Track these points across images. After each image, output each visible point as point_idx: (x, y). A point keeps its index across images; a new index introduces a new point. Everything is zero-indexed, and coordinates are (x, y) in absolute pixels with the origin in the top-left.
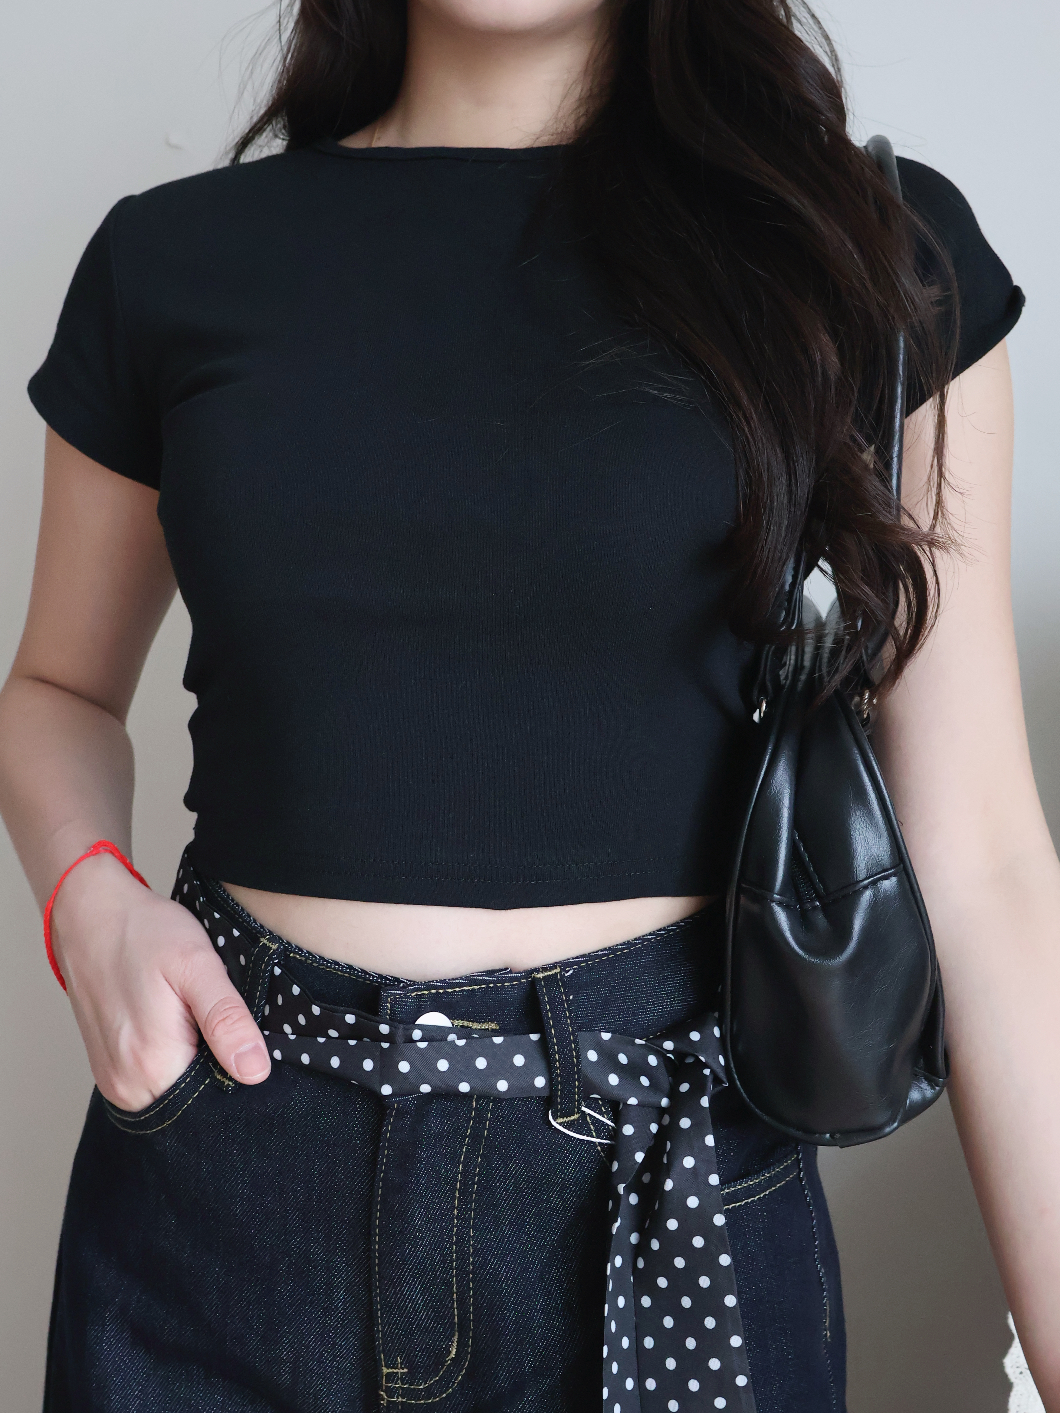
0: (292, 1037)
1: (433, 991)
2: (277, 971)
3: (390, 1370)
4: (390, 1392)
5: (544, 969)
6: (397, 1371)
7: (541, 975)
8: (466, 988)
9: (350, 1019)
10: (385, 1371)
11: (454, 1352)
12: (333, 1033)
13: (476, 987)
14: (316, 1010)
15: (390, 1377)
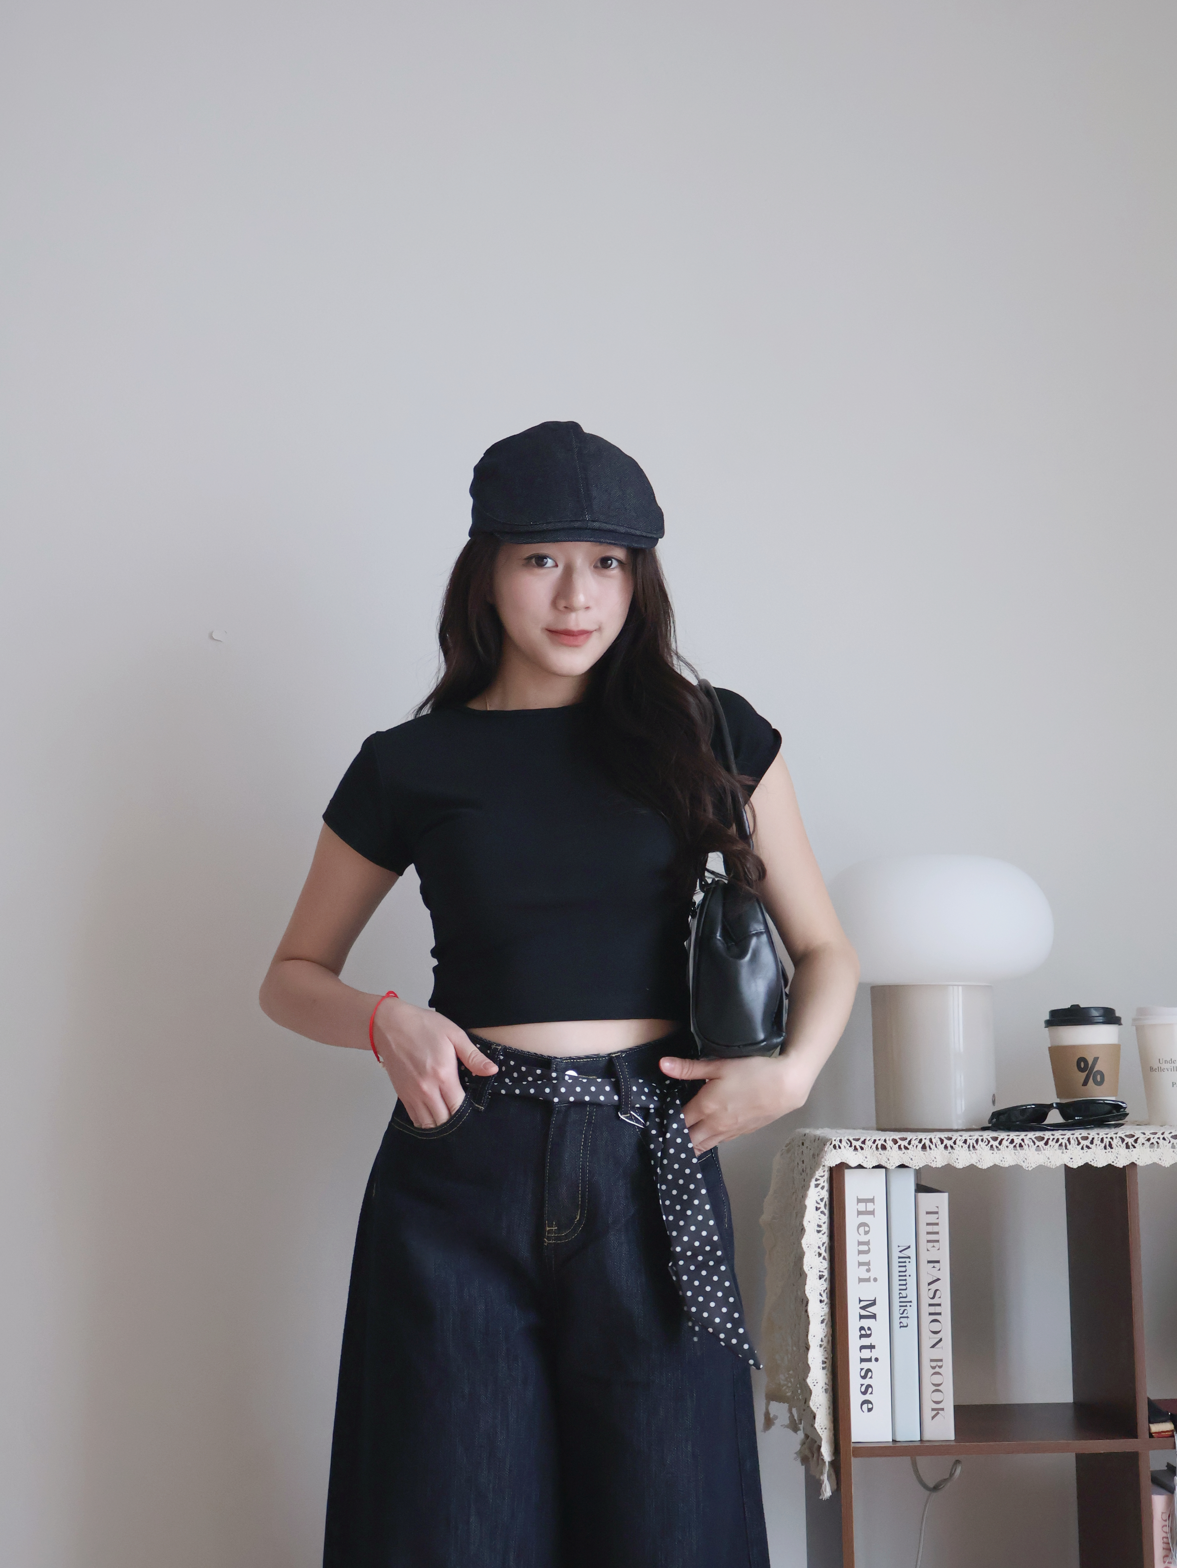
0: (510, 1084)
1: (572, 1061)
2: (502, 1057)
3: (550, 1228)
4: (549, 1238)
5: (615, 1053)
6: (552, 1228)
7: (614, 1055)
8: (585, 1060)
9: (539, 1072)
10: (548, 1229)
11: (578, 1217)
12: (530, 1079)
13: (589, 1060)
14: (523, 1069)
15: (549, 1232)
